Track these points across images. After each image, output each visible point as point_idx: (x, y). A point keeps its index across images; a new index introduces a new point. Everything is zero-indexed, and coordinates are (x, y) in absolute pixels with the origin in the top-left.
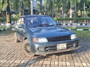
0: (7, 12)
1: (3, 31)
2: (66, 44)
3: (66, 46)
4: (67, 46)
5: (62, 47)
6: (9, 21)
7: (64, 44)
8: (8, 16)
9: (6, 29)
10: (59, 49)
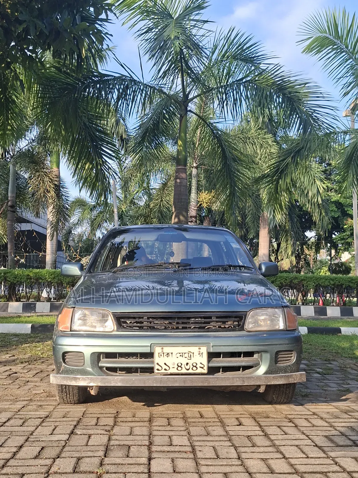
2: (204, 350)
3: (204, 360)
4: (209, 361)
5: (184, 361)
7: (195, 349)
10: (165, 370)
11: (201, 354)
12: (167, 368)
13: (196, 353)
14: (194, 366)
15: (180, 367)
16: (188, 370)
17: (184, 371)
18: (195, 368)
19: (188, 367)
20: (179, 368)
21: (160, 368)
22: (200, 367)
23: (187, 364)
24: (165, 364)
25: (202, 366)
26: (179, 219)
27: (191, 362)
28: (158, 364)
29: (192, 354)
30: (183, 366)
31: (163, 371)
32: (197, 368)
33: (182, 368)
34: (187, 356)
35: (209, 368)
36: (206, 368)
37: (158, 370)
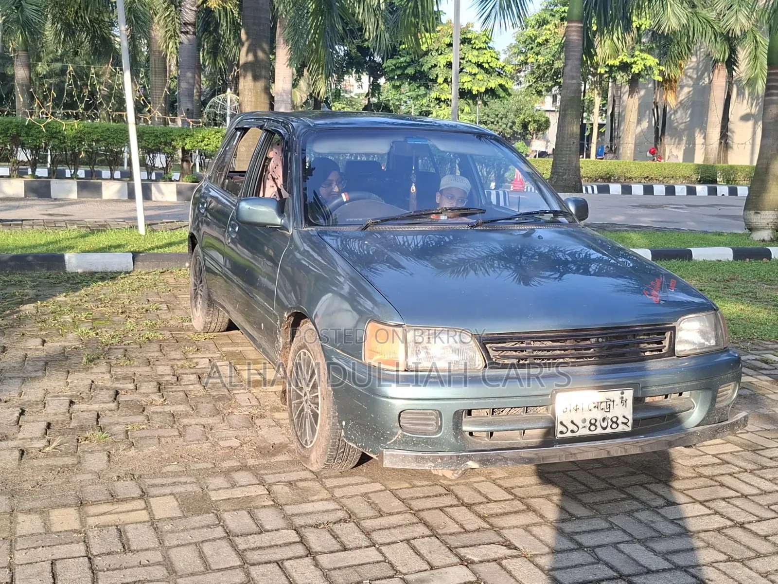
2: (629, 395)
3: (628, 410)
4: (635, 411)
5: (599, 415)
7: (615, 395)
10: (572, 431)
11: (623, 401)
12: (575, 429)
13: (618, 401)
14: (613, 422)
15: (594, 425)
16: (604, 429)
17: (599, 431)
18: (614, 426)
19: (604, 425)
20: (593, 428)
21: (564, 430)
22: (623, 423)
23: (604, 419)
24: (572, 422)
25: (625, 421)
27: (609, 415)
28: (561, 423)
29: (611, 403)
30: (598, 424)
31: (569, 434)
32: (618, 425)
33: (596, 426)
34: (605, 407)
35: (635, 422)
36: (630, 424)
37: (562, 433)
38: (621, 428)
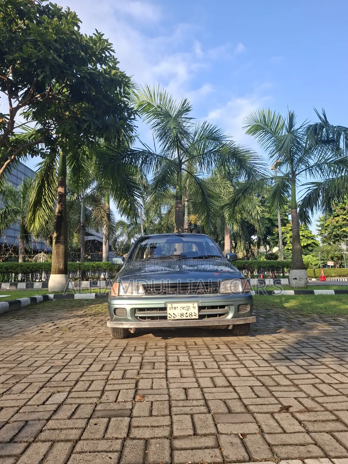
0: (55, 235)
1: (40, 302)
2: (196, 305)
3: (196, 311)
4: (199, 311)
5: (184, 312)
6: (62, 267)
7: (190, 305)
8: (58, 248)
9: (51, 296)
10: (174, 317)
11: (194, 307)
12: (175, 316)
13: (192, 307)
16: (187, 317)
17: (185, 318)
18: (191, 316)
19: (187, 315)
20: (182, 316)
21: (171, 316)
23: (186, 313)
24: (174, 314)
25: (195, 314)
26: (178, 230)
27: (188, 312)
28: (169, 314)
29: (189, 308)
30: (184, 315)
31: (173, 318)
34: (186, 309)
35: (199, 316)
36: (197, 315)
37: (169, 317)
38: (194, 317)
